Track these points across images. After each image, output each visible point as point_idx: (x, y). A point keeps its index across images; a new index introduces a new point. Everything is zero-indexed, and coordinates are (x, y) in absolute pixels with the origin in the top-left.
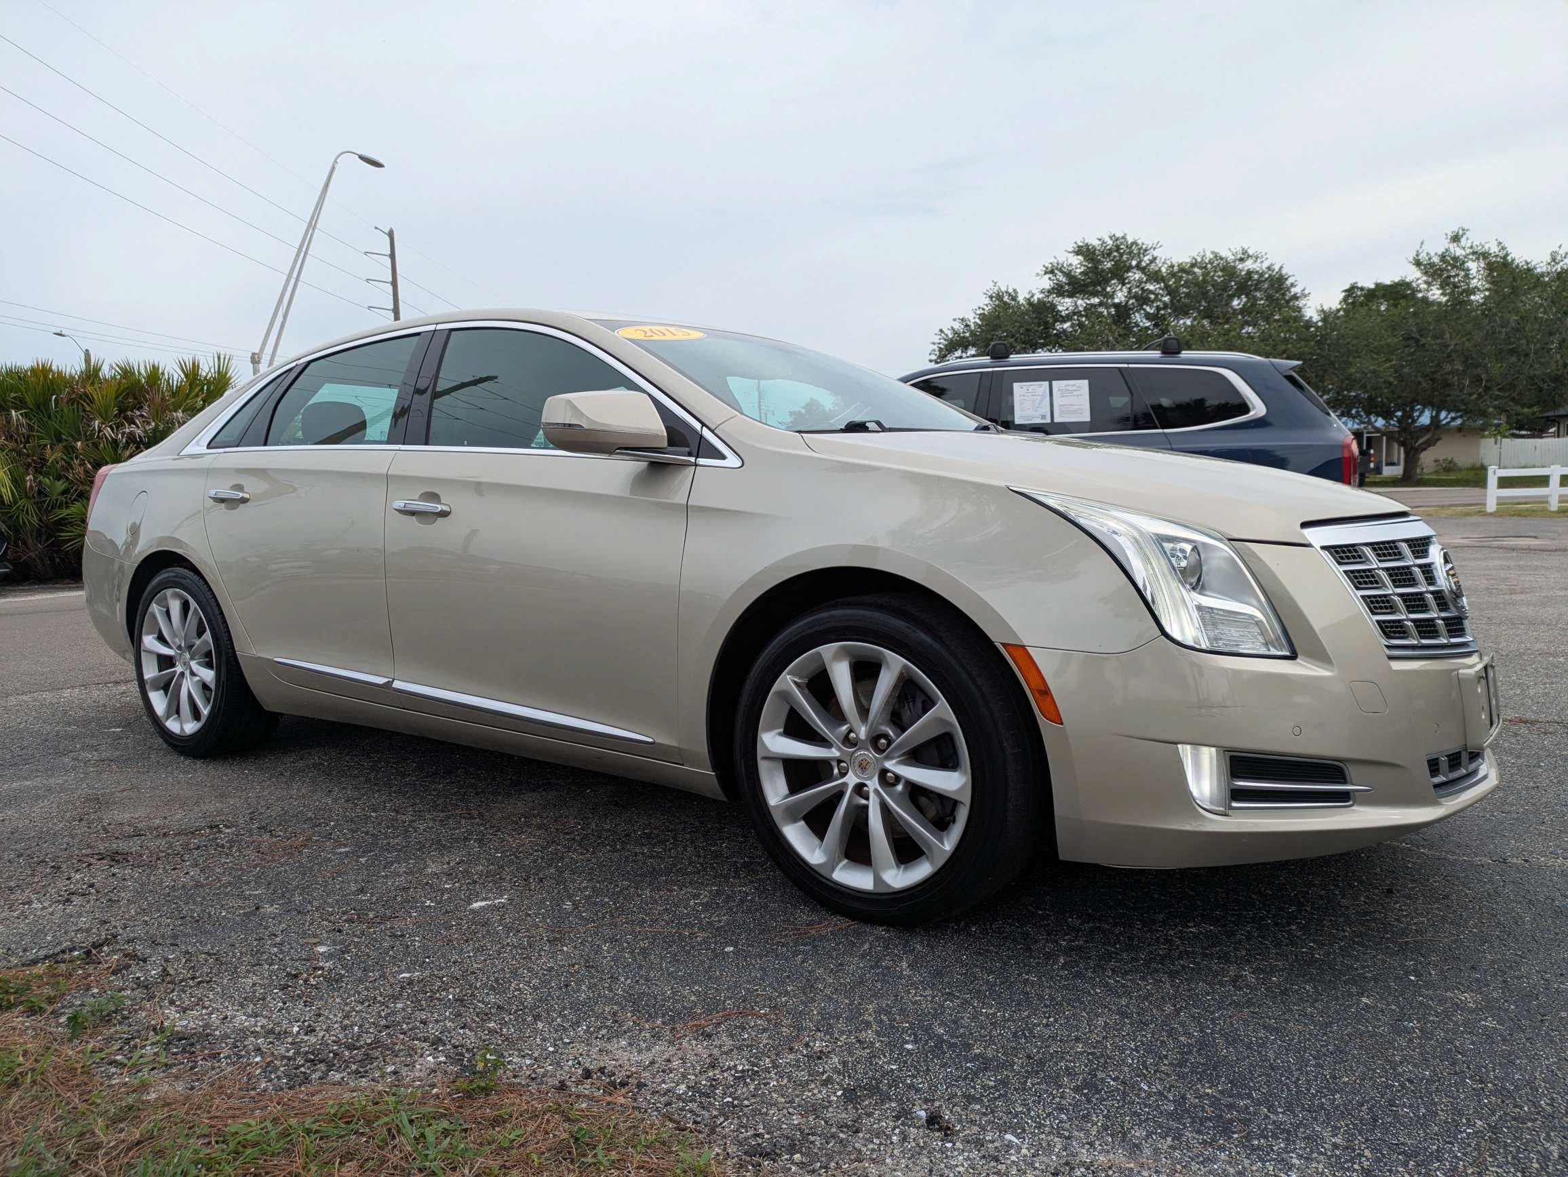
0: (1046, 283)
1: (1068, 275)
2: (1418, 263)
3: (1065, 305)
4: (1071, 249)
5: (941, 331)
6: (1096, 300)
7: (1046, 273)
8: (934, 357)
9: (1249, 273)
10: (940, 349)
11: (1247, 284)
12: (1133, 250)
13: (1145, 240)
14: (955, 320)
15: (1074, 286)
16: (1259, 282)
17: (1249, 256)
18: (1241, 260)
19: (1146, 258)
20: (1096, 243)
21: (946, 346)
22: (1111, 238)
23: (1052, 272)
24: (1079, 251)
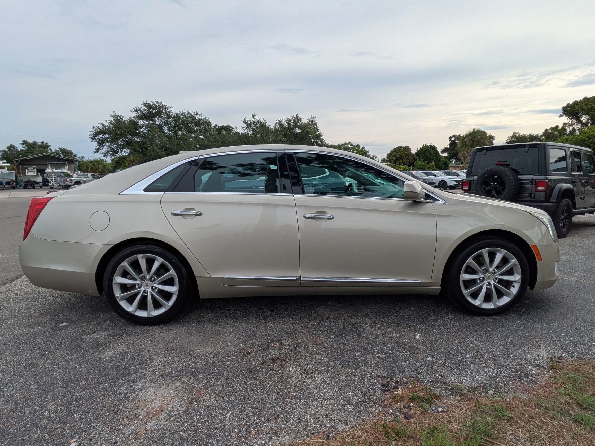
0: (134, 114)
1: (142, 113)
2: (245, 122)
3: (141, 122)
4: (142, 104)
5: (93, 127)
6: (151, 122)
7: (134, 111)
8: (91, 137)
9: (200, 119)
10: (94, 134)
11: (198, 123)
12: (163, 106)
13: (168, 105)
14: (99, 124)
15: (143, 117)
16: (203, 122)
17: (198, 114)
18: (196, 115)
19: (168, 110)
20: (151, 103)
21: (96, 133)
22: (156, 102)
23: (136, 111)
24: (145, 105)
